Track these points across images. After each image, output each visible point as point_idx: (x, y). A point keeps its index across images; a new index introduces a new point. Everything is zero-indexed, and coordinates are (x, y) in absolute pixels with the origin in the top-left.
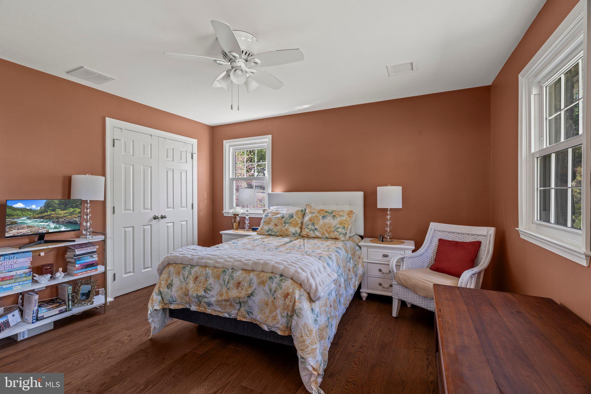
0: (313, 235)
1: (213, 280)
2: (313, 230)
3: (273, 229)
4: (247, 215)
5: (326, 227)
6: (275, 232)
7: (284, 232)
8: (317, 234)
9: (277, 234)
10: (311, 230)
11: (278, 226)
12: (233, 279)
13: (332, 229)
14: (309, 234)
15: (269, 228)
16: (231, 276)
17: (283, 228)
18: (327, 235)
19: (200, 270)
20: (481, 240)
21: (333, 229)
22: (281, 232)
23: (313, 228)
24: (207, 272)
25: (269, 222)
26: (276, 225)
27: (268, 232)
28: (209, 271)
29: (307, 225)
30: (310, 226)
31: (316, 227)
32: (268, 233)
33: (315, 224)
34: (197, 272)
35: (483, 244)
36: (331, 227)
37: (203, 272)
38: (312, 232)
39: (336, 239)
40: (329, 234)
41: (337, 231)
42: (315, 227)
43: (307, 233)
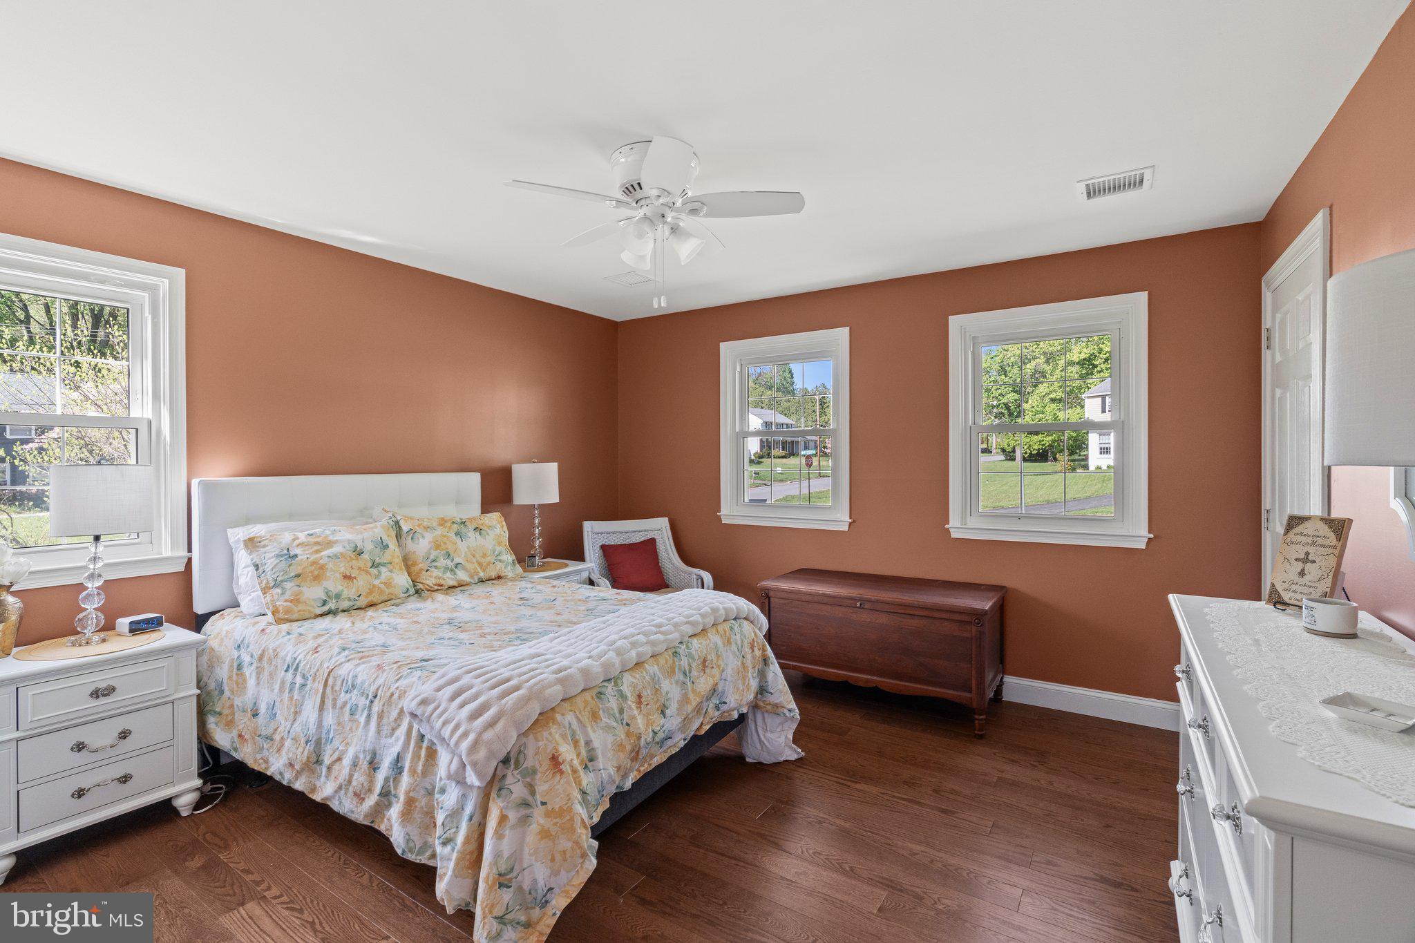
0: (452, 583)
1: (667, 682)
2: (452, 570)
3: (343, 591)
4: (92, 577)
5: (477, 556)
6: (349, 599)
7: (382, 592)
8: (462, 576)
9: (358, 604)
10: (446, 569)
11: (355, 578)
12: (694, 659)
13: (489, 558)
14: (442, 582)
15: (327, 593)
16: (690, 656)
17: (377, 582)
18: (482, 574)
19: (637, 676)
20: (653, 536)
21: (491, 559)
22: (371, 592)
23: (450, 564)
24: (651, 672)
25: (316, 573)
26: (347, 577)
27: (324, 605)
28: (652, 668)
29: (434, 561)
30: (442, 562)
31: (457, 560)
32: (326, 608)
33: (452, 554)
34: (634, 686)
35: (657, 541)
36: (485, 554)
37: (644, 678)
38: (448, 574)
39: (499, 577)
40: (484, 571)
41: (500, 561)
42: (455, 562)
43: (438, 581)
